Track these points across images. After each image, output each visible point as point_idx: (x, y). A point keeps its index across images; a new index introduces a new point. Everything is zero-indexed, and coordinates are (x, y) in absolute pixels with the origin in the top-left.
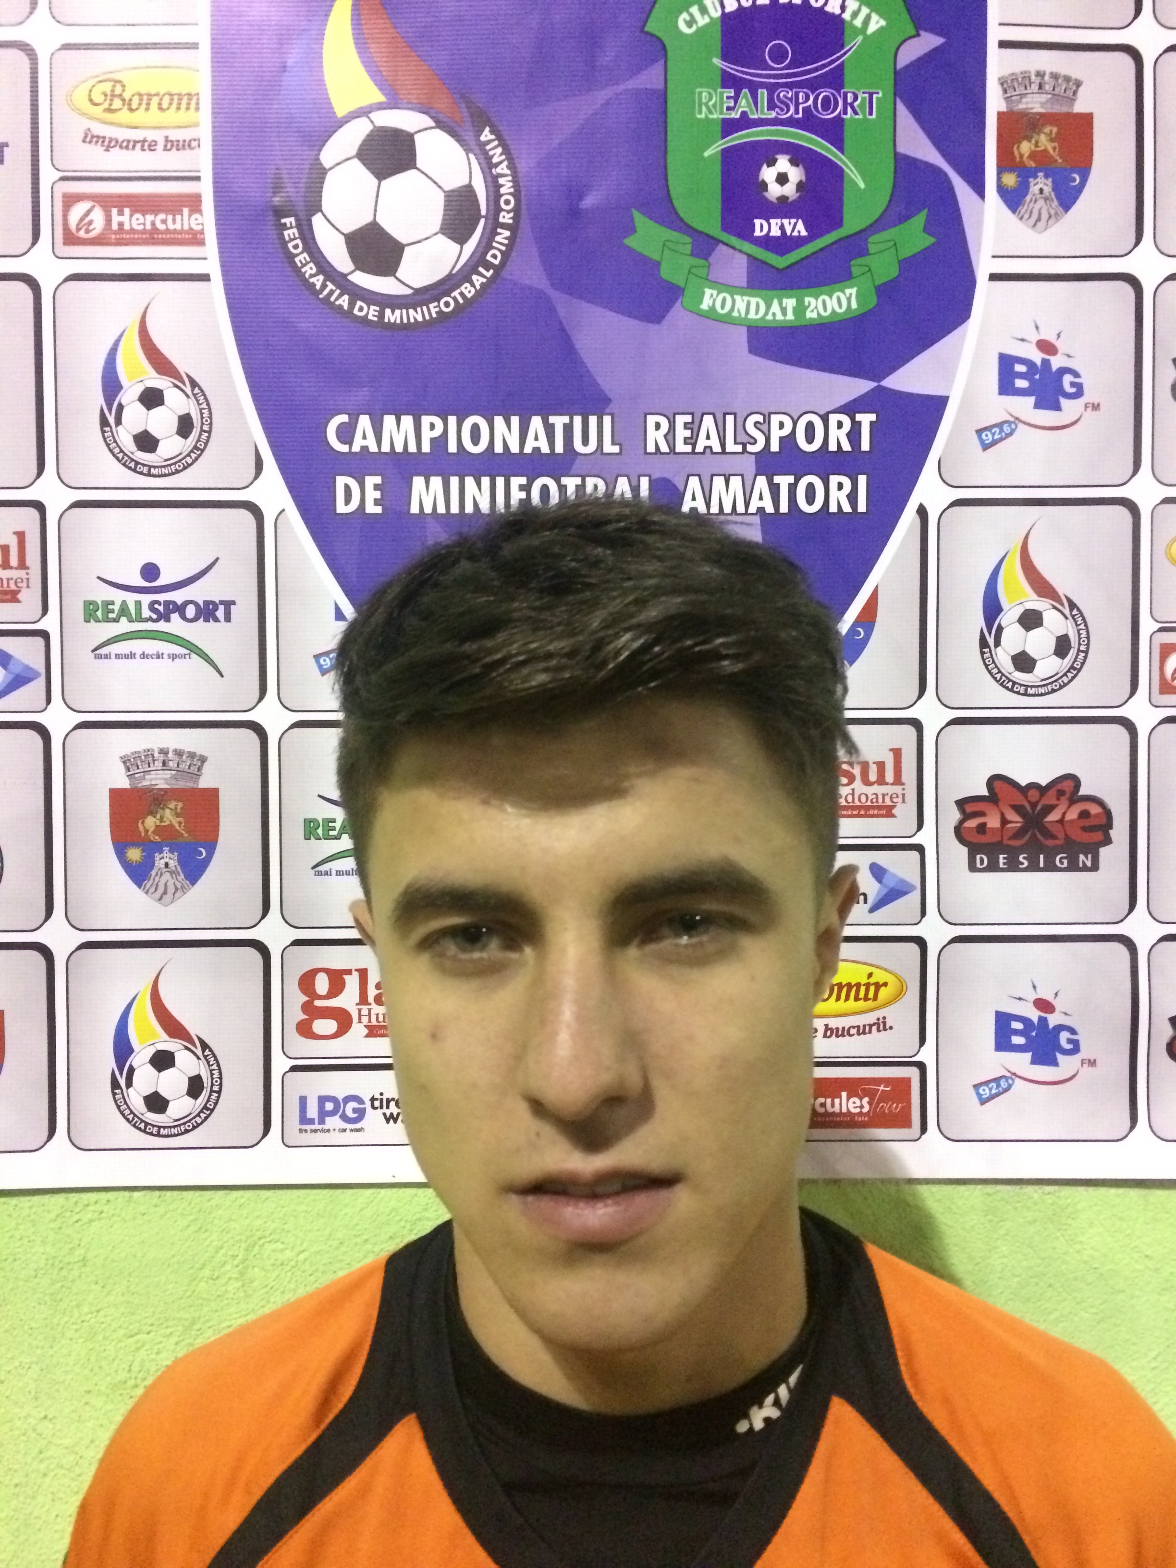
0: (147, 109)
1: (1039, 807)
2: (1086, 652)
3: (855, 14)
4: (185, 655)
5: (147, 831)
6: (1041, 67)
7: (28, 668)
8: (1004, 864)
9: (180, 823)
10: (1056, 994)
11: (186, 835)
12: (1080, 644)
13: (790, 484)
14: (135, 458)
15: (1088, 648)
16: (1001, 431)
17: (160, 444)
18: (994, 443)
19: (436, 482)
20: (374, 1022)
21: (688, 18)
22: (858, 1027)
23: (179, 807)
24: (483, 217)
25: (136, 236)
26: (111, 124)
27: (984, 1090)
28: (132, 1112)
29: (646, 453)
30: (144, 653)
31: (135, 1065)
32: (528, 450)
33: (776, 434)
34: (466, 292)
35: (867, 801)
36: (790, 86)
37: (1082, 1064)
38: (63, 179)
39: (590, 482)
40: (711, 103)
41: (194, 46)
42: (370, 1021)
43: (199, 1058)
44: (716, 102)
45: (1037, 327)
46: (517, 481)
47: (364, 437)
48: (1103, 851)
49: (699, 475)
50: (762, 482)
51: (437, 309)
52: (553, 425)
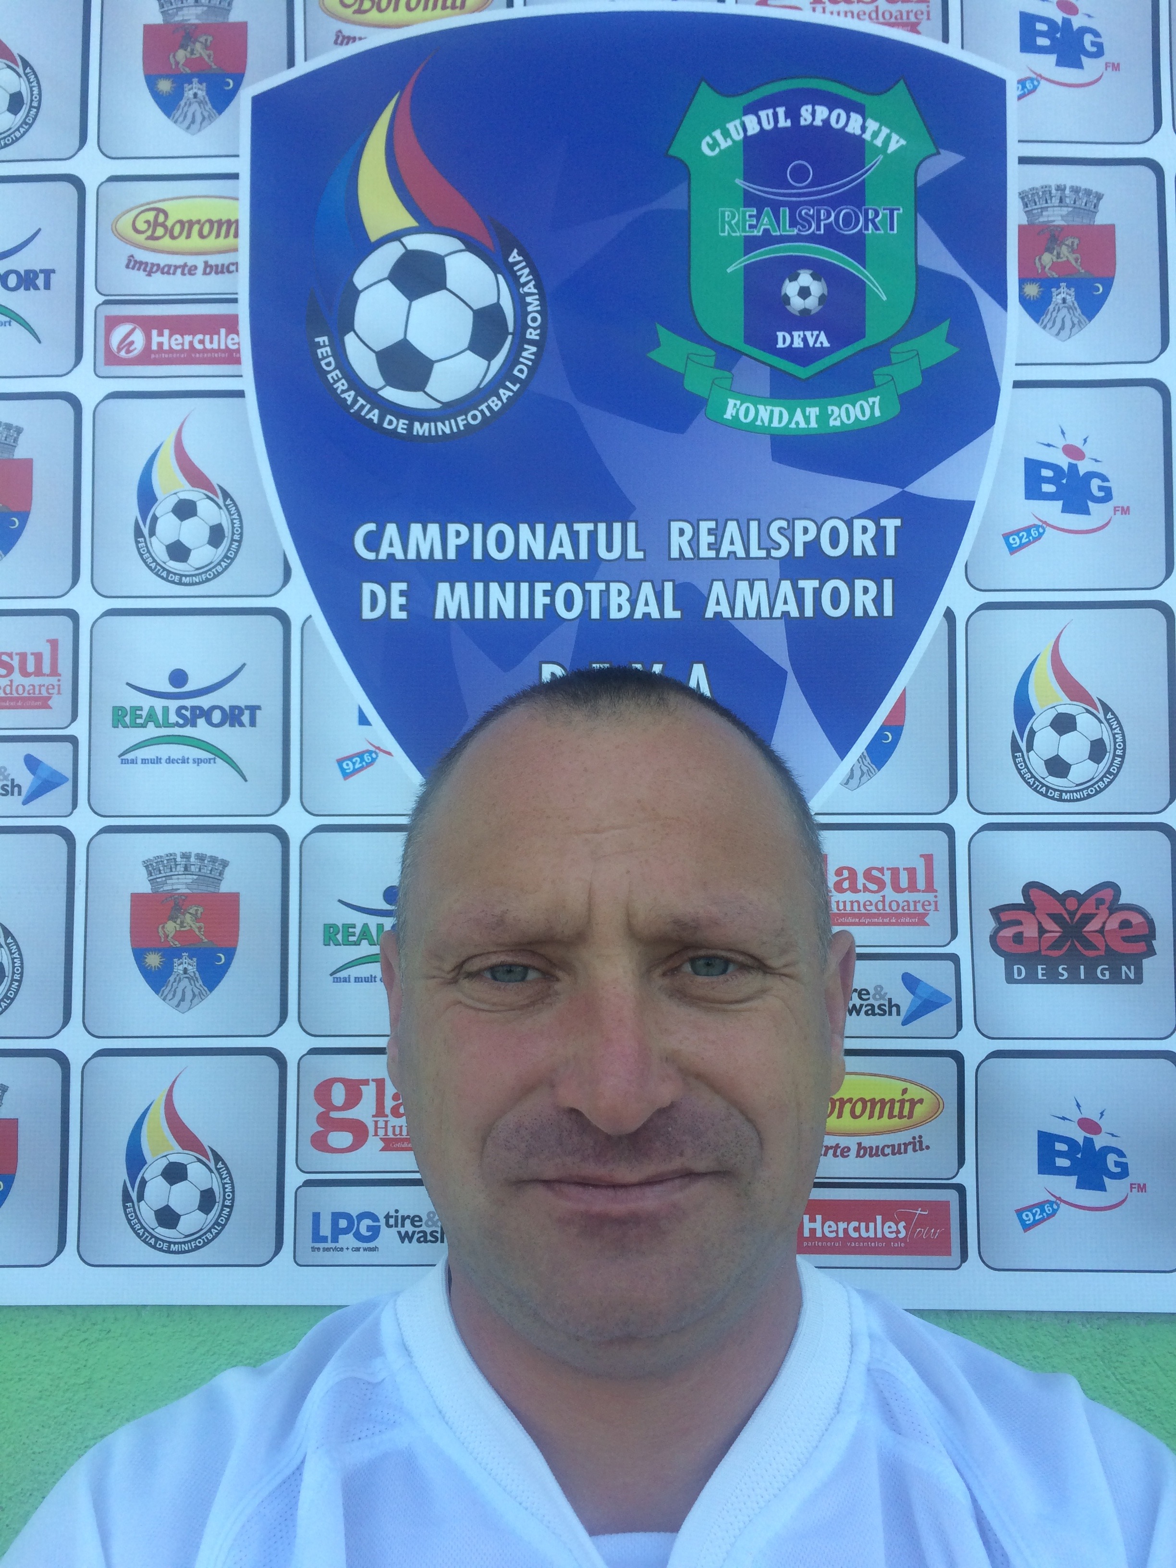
0: (188, 236)
1: (1077, 916)
2: (1123, 757)
3: (875, 135)
4: (210, 759)
5: (167, 936)
6: (1061, 182)
7: (55, 773)
8: (1043, 975)
9: (200, 928)
10: (1102, 1114)
11: (206, 940)
12: (1115, 749)
13: (814, 589)
14: (168, 568)
15: (1124, 753)
16: (1029, 534)
17: (192, 554)
18: (1022, 546)
19: (461, 588)
20: (391, 1136)
21: (711, 142)
22: (893, 1146)
23: (199, 912)
24: (511, 334)
25: (175, 355)
26: (154, 250)
27: (1027, 1216)
28: (143, 1227)
29: (670, 559)
30: (169, 757)
31: (147, 1177)
32: (552, 556)
33: (800, 540)
34: (493, 405)
35: (898, 909)
36: (812, 204)
37: (1131, 1188)
38: (106, 302)
39: (614, 587)
40: (733, 222)
41: (235, 176)
42: (386, 1134)
43: (211, 1171)
44: (739, 220)
45: (1063, 433)
46: (541, 587)
47: (391, 545)
48: (1147, 963)
49: (723, 581)
50: (786, 587)
51: (465, 422)
52: (578, 532)
